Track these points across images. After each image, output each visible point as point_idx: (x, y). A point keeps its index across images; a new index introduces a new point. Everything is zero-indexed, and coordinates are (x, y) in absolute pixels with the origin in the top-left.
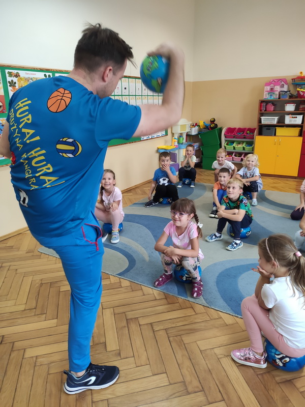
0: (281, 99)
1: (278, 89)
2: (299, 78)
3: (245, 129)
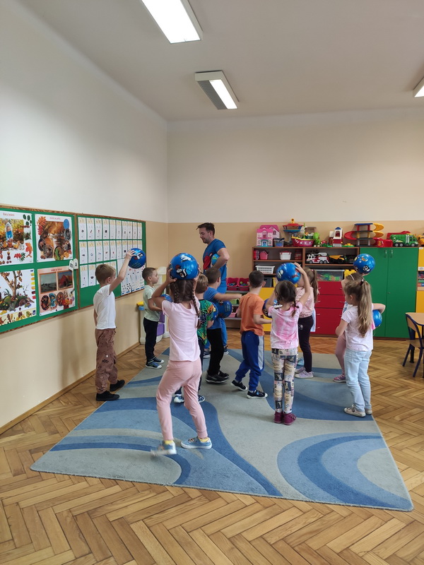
0: (277, 247)
1: (271, 236)
2: (290, 225)
3: (237, 279)
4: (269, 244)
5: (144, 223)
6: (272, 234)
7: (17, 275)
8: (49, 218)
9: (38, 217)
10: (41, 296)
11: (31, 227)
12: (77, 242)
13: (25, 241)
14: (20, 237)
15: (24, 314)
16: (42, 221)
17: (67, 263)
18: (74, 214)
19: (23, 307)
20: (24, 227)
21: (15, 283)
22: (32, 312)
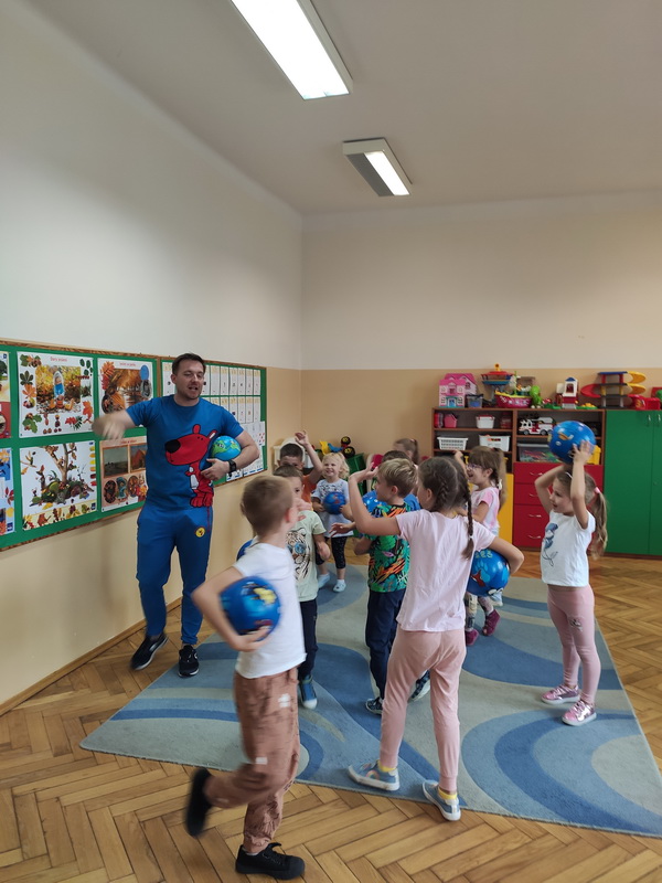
0: (471, 408)
1: (462, 390)
2: (493, 373)
4: (459, 404)
5: (263, 371)
6: (463, 387)
7: (69, 450)
8: (118, 364)
9: (102, 362)
10: (105, 481)
11: (91, 378)
13: (83, 399)
14: (74, 393)
15: (79, 508)
16: (109, 369)
18: (156, 357)
19: (77, 498)
20: (80, 378)
21: (67, 462)
22: (90, 506)
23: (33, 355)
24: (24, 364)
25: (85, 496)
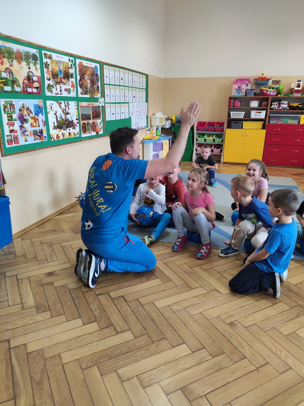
1: (244, 87)
2: (260, 78)
3: (214, 123)
4: (242, 94)
5: (147, 76)
6: (245, 85)
7: (66, 105)
8: (85, 63)
9: (78, 61)
10: (82, 122)
11: (74, 69)
12: (103, 84)
13: (71, 80)
14: (67, 76)
15: (72, 133)
16: (81, 65)
17: (97, 100)
18: (101, 62)
19: (71, 129)
20: (69, 68)
21: (66, 110)
22: (76, 133)
23: (49, 53)
24: (45, 58)
25: (74, 128)
